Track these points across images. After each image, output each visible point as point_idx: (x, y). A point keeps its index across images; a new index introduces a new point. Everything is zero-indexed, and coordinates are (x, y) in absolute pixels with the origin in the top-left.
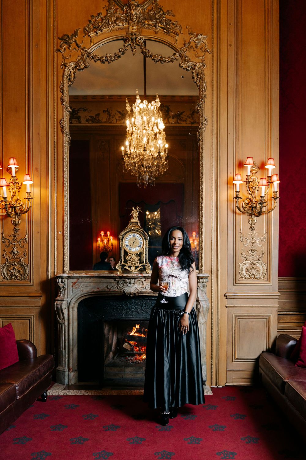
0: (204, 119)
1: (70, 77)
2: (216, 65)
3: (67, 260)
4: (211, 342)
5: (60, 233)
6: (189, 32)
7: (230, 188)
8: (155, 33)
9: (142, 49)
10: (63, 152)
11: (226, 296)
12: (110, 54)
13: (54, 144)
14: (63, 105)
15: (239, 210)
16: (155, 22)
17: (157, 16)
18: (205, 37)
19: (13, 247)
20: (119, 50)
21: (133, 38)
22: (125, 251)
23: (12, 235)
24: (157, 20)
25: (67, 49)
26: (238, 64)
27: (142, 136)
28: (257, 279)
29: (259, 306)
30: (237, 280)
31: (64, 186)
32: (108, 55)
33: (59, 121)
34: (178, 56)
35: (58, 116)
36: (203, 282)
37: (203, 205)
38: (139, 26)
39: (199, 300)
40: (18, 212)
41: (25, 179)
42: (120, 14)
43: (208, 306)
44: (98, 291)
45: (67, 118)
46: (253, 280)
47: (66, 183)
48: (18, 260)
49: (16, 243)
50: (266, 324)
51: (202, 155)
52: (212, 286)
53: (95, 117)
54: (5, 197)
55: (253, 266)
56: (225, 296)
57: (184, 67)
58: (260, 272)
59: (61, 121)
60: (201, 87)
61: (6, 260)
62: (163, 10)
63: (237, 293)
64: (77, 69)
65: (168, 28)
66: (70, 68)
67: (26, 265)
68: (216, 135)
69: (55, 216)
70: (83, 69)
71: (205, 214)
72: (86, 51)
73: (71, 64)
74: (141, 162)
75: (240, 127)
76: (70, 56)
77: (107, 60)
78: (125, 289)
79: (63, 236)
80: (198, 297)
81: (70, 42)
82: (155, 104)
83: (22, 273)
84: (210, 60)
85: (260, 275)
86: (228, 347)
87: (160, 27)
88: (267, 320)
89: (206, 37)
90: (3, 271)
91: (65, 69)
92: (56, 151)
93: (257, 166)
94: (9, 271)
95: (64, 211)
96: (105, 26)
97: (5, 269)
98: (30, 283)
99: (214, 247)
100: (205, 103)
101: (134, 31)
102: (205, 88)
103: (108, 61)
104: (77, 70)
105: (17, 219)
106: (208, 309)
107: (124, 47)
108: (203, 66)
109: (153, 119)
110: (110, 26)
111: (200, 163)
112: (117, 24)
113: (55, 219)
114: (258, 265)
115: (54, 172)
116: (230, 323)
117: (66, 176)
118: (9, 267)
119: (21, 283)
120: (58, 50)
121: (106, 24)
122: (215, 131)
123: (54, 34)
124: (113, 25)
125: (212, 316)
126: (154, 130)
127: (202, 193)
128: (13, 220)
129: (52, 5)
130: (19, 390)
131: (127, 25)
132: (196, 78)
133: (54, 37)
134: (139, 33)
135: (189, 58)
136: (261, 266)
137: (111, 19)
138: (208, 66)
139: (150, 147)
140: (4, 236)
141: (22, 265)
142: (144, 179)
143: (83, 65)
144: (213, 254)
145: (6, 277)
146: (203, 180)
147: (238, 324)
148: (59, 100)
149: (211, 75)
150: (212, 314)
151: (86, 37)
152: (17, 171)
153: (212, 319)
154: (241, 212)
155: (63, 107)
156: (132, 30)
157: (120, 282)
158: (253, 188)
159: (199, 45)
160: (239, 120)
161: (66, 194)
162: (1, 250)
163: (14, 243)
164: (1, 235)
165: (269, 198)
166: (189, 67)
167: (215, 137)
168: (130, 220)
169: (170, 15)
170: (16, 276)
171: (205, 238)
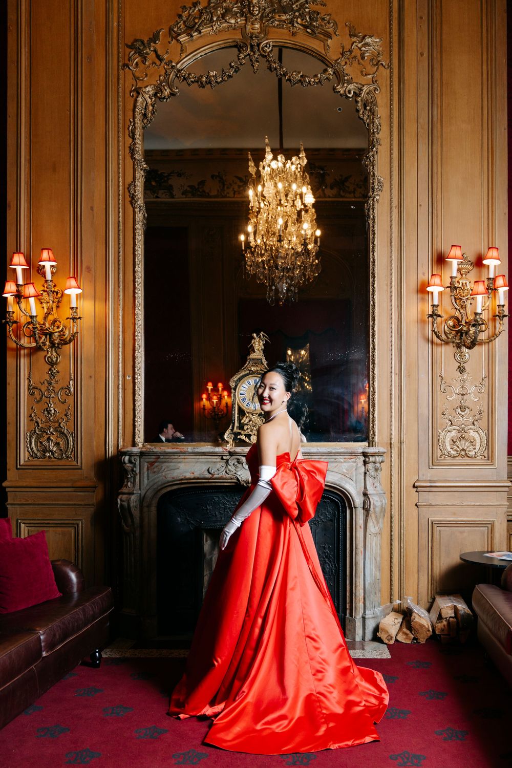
0: (376, 181)
1: (145, 111)
2: (397, 88)
3: (140, 425)
4: (391, 567)
5: (127, 378)
6: (350, 32)
7: (423, 299)
8: (291, 34)
9: (269, 63)
10: (134, 238)
11: (417, 487)
12: (214, 72)
13: (119, 226)
14: (135, 158)
15: (438, 337)
16: (291, 17)
17: (294, 6)
18: (378, 40)
19: (48, 402)
20: (230, 64)
21: (253, 44)
22: (240, 408)
23: (46, 382)
24: (295, 13)
25: (141, 65)
26: (435, 86)
27: (275, 216)
28: (471, 457)
29: (474, 505)
30: (435, 460)
31: (135, 297)
33: (127, 186)
34: (332, 73)
35: (126, 177)
36: (375, 463)
37: (375, 329)
38: (263, 23)
39: (368, 493)
40: (56, 342)
41: (68, 284)
42: (231, 3)
43: (383, 505)
44: (192, 477)
45: (140, 180)
46: (464, 459)
47: (139, 292)
48: (57, 425)
49: (52, 395)
50: (486, 536)
51: (373, 243)
52: (391, 470)
53: (197, 187)
54: (33, 316)
55: (463, 435)
56: (414, 486)
57: (342, 92)
58: (475, 445)
59: (130, 187)
60: (371, 126)
61: (36, 424)
63: (435, 482)
64: (158, 97)
65: (314, 26)
66: (147, 96)
67: (69, 433)
68: (397, 209)
69: (121, 350)
70: (169, 97)
71: (379, 344)
72: (173, 67)
73: (147, 89)
74: (274, 262)
75: (439, 194)
76: (146, 75)
77: (210, 82)
78: (239, 473)
79: (134, 383)
80: (365, 488)
81: (147, 52)
82: (298, 162)
83: (62, 446)
84: (387, 80)
85: (476, 450)
86: (421, 576)
88: (488, 529)
89: (380, 41)
90: (31, 444)
91: (137, 97)
93: (470, 261)
94: (41, 443)
95: (134, 340)
96: (205, 25)
97: (33, 440)
98: (77, 465)
99: (395, 401)
100: (379, 153)
101: (255, 32)
103: (211, 84)
104: (158, 100)
105: (54, 354)
106: (383, 509)
107: (239, 59)
108: (375, 91)
109: (294, 187)
110: (215, 24)
111: (371, 257)
112: (226, 21)
114: (472, 433)
115: (119, 273)
116: (424, 535)
117: (139, 281)
118: (41, 437)
119: (61, 464)
120: (126, 65)
121: (207, 21)
122: (396, 202)
123: (118, 39)
124: (220, 23)
125: (391, 522)
126: (296, 206)
127: (374, 308)
128: (48, 355)
130: (45, 640)
131: (244, 22)
133: (118, 44)
134: (265, 36)
135: (350, 77)
136: (478, 435)
137: (216, 12)
138: (383, 90)
139: (290, 235)
140: (31, 383)
141: (63, 433)
142: (280, 290)
143: (168, 90)
144: (393, 414)
145: (35, 453)
146: (375, 286)
147: (438, 537)
148: (127, 150)
149: (389, 106)
150: (391, 518)
151: (172, 42)
152: (55, 271)
153: (391, 527)
154: (442, 340)
156: (252, 31)
157: (230, 462)
158: (462, 299)
159: (367, 54)
160: (437, 183)
161: (139, 311)
162: (28, 407)
163: (50, 395)
164: (27, 381)
165: (491, 316)
166: (350, 93)
167: (395, 212)
168: (250, 355)
169: (317, 5)
170: (52, 453)
171: (379, 386)
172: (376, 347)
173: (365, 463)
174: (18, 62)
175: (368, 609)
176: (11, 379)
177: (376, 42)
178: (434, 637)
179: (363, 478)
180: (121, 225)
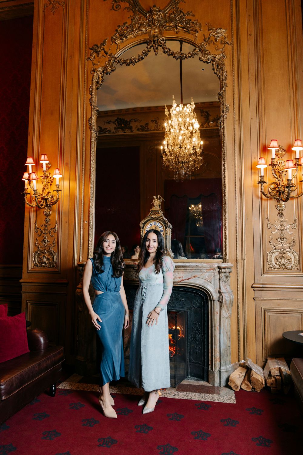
0: (225, 107)
1: (98, 80)
2: (236, 55)
3: (92, 249)
4: (238, 338)
5: (86, 222)
6: (208, 28)
7: (255, 173)
8: (176, 33)
9: (164, 49)
10: (91, 147)
11: (254, 288)
13: (83, 141)
14: (92, 105)
15: (265, 195)
16: (175, 24)
17: (177, 18)
18: (224, 30)
19: (44, 236)
20: (143, 52)
21: (155, 40)
23: (43, 225)
24: (177, 21)
25: (97, 58)
26: (259, 51)
28: (289, 269)
29: (292, 300)
30: (265, 271)
31: (90, 178)
32: (133, 58)
33: (88, 120)
34: (198, 51)
35: (87, 115)
36: (225, 273)
37: (226, 192)
38: (160, 29)
39: (221, 292)
40: (49, 203)
41: (55, 173)
42: (143, 21)
43: (232, 299)
45: (94, 116)
46: (284, 270)
47: (93, 175)
48: (48, 249)
49: (47, 232)
50: (300, 320)
51: (224, 142)
52: (237, 277)
53: (144, 127)
54: (35, 190)
55: (283, 255)
56: (252, 287)
57: (204, 60)
58: (291, 262)
59: (89, 120)
60: (221, 77)
61: (38, 248)
62: (184, 12)
63: (265, 285)
65: (188, 27)
66: (99, 73)
67: (54, 253)
68: (238, 122)
69: (82, 207)
71: (228, 200)
72: (112, 56)
73: (99, 69)
75: (263, 112)
77: (132, 63)
79: (89, 225)
80: (220, 288)
81: (99, 50)
83: (51, 260)
84: (230, 51)
85: (292, 265)
86: (258, 344)
87: (180, 27)
88: (302, 316)
89: (226, 31)
90: (35, 259)
91: (94, 74)
92: (84, 147)
93: (284, 149)
94: (40, 258)
95: (89, 201)
96: (129, 33)
97: (36, 257)
98: (57, 271)
99: (239, 234)
100: (226, 91)
101: (156, 34)
102: (225, 78)
104: (105, 74)
105: (48, 210)
106: (231, 302)
107: (147, 49)
108: (223, 57)
110: (135, 32)
111: (222, 150)
112: (140, 30)
113: (82, 209)
115: (82, 166)
116: (259, 318)
117: (92, 169)
118: (40, 255)
119: (49, 270)
121: (130, 31)
122: (237, 118)
123: (85, 46)
124: (137, 31)
125: (238, 309)
127: (225, 180)
128: (45, 211)
129: (85, 21)
131: (150, 30)
132: (216, 69)
133: (85, 48)
134: (161, 35)
135: (209, 51)
136: (292, 255)
137: (135, 27)
138: (228, 56)
140: (36, 226)
141: (51, 253)
142: (181, 173)
143: (110, 69)
144: (238, 242)
145: (37, 264)
146: (225, 166)
147: (268, 319)
148: (88, 101)
149: (232, 65)
150: (238, 306)
151: (113, 44)
152: (50, 166)
153: (238, 312)
154: (267, 197)
155: (92, 107)
156: (154, 33)
158: (279, 172)
159: (218, 38)
160: (262, 106)
161: (92, 186)
162: (34, 238)
163: (45, 232)
164: (34, 225)
165: (298, 182)
166: (209, 60)
167: (237, 123)
168: (152, 208)
169: (190, 16)
170: (45, 264)
171: (229, 225)
172: (227, 202)
173: (219, 273)
174: (36, 62)
175: (222, 366)
176: (26, 224)
177: (224, 31)
178: (266, 388)
179: (218, 282)
180: (84, 140)
